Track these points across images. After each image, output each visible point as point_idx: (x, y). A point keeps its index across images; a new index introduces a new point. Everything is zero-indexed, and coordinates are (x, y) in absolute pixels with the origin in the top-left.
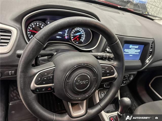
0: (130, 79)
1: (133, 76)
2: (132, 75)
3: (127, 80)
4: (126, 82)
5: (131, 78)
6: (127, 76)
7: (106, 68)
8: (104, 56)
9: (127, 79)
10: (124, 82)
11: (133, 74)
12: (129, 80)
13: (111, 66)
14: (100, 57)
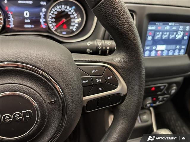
0: (171, 92)
1: (177, 86)
2: (175, 85)
3: (165, 94)
4: (163, 98)
5: (173, 90)
6: (165, 86)
7: (93, 72)
8: (100, 48)
9: (166, 92)
10: (159, 99)
11: (176, 83)
12: (169, 94)
13: (106, 67)
14: (91, 50)
